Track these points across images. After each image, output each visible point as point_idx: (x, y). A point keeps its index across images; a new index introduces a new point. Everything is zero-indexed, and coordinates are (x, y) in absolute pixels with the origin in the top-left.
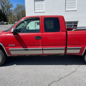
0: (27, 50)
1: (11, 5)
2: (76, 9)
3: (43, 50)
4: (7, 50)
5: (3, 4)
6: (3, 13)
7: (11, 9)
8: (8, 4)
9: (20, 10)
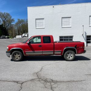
0: (35, 52)
1: (13, 20)
2: (70, 26)
3: (42, 52)
4: (24, 52)
5: (5, 19)
6: (4, 28)
7: (12, 23)
8: (10, 19)
9: (20, 25)
